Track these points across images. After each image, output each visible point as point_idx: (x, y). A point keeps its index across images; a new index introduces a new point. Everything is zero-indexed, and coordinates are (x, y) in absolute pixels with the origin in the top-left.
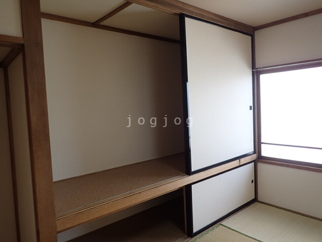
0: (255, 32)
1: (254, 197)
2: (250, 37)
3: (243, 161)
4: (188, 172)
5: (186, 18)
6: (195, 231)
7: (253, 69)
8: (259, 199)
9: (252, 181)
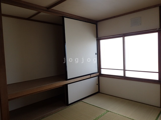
0: (98, 23)
1: (98, 91)
2: (95, 25)
3: (92, 76)
4: (66, 79)
5: (65, 18)
6: (69, 103)
7: (97, 38)
8: (100, 92)
9: (97, 84)
